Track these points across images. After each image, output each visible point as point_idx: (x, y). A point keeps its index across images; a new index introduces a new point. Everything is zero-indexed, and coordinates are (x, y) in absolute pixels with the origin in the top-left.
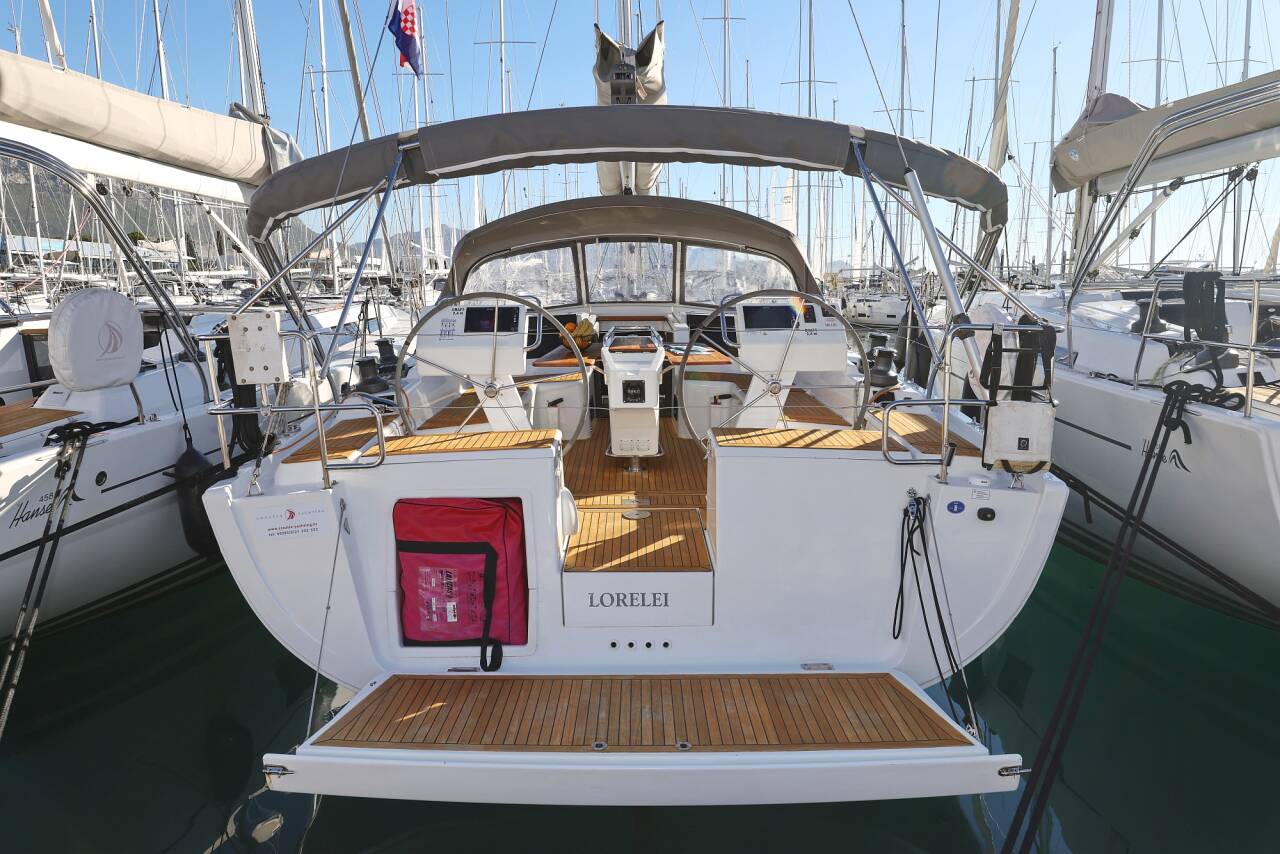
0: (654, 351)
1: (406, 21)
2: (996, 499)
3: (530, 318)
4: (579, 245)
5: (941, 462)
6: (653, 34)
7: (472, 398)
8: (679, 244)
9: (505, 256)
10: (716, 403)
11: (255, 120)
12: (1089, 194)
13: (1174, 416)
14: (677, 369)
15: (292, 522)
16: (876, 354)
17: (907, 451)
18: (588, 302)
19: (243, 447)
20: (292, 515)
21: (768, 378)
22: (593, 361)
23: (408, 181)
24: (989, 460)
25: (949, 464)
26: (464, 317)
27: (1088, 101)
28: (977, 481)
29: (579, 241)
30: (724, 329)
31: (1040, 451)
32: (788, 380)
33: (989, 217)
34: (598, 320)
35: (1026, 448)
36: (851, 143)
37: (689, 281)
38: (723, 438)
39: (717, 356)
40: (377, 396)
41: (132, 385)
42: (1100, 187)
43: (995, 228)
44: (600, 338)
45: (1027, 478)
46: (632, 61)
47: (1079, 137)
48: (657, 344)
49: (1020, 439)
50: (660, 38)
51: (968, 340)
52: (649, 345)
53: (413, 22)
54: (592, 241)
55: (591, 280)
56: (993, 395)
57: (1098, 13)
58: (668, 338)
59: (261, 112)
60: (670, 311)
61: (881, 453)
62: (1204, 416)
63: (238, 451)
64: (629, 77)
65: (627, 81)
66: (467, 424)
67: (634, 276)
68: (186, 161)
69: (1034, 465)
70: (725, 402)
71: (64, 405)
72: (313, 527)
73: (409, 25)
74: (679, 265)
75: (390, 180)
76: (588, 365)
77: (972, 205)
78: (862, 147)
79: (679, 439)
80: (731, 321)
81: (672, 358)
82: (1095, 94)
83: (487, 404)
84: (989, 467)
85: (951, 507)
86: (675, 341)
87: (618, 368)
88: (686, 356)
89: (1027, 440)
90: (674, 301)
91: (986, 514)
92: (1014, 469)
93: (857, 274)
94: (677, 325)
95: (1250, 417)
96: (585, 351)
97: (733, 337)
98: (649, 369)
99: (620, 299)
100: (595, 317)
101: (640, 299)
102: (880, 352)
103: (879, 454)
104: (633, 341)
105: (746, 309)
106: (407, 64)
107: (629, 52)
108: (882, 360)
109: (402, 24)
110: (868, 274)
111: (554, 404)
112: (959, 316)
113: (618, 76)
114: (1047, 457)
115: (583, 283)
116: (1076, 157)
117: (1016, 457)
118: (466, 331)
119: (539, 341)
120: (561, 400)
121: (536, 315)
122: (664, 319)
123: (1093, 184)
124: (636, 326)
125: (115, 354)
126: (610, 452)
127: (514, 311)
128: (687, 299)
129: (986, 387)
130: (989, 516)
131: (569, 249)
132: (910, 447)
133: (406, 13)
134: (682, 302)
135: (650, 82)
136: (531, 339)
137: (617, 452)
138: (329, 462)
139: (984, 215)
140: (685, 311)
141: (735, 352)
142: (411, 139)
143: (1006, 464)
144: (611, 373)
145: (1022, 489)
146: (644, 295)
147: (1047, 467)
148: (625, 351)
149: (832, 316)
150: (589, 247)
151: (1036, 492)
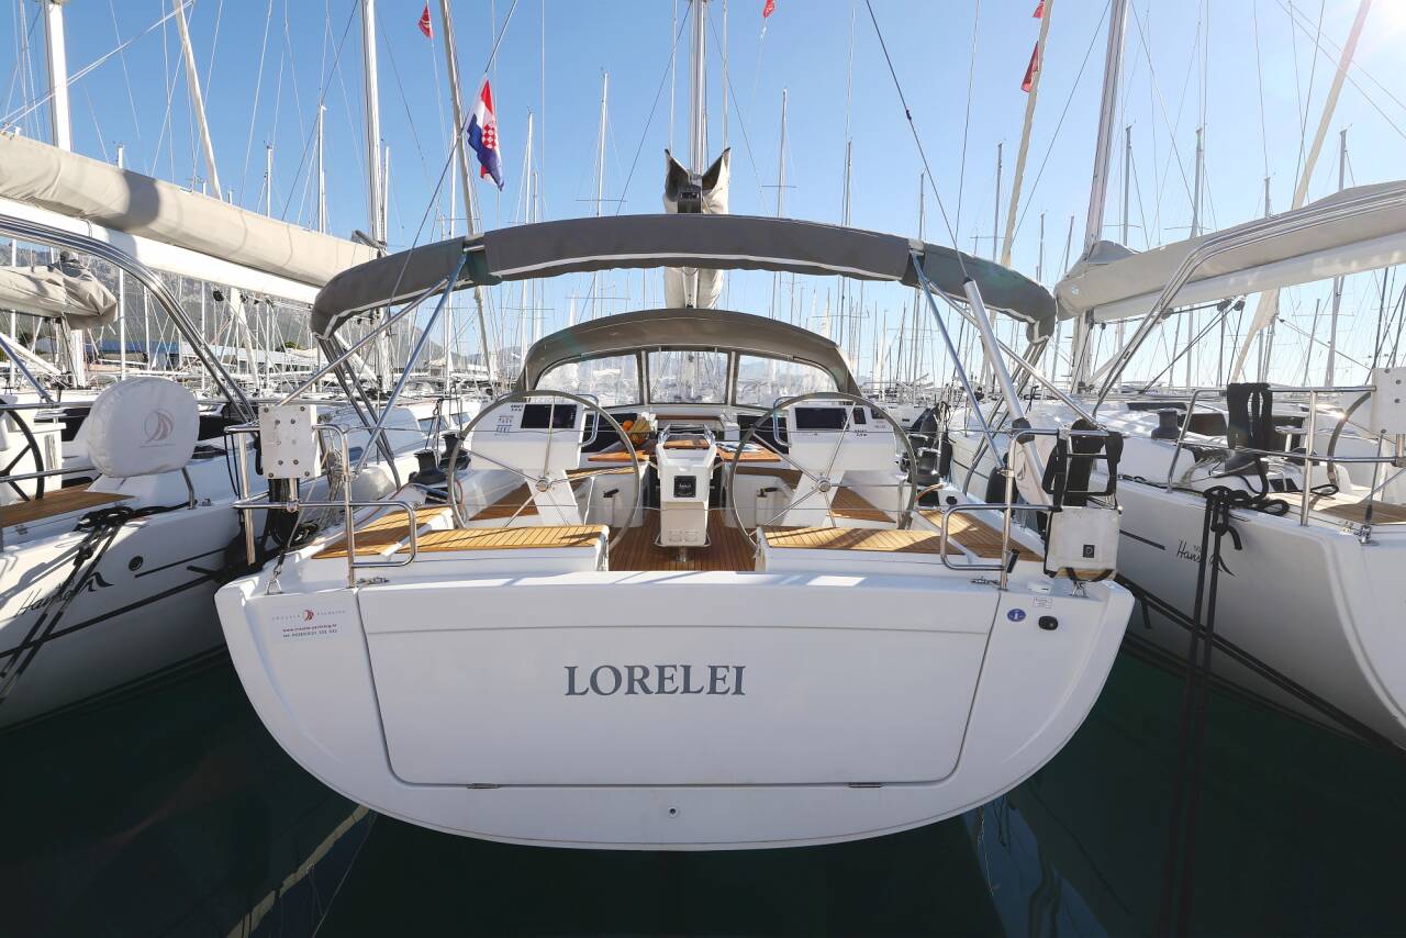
0: (707, 448)
1: (487, 136)
2: (1058, 608)
3: (588, 416)
4: (643, 353)
5: (1001, 568)
6: (720, 159)
7: (523, 492)
8: (733, 354)
9: (576, 361)
10: (762, 495)
11: (373, 246)
12: (1086, 322)
13: (1220, 521)
14: (727, 467)
15: (310, 623)
16: (920, 454)
17: (963, 554)
18: (649, 403)
19: (276, 540)
20: (310, 615)
21: (818, 476)
22: (647, 457)
23: (471, 282)
24: (1052, 567)
25: (1010, 570)
26: (522, 413)
27: (1086, 245)
28: (1037, 588)
29: (644, 349)
30: (776, 428)
31: (1106, 558)
32: (836, 479)
33: (1036, 328)
34: (657, 418)
35: (1092, 555)
36: (910, 255)
37: (740, 389)
38: (771, 535)
39: (766, 454)
40: (432, 487)
41: (184, 471)
42: (1096, 316)
43: (1042, 339)
44: (655, 437)
45: (1089, 586)
46: (699, 183)
47: (1080, 274)
48: (709, 441)
49: (1085, 546)
50: (726, 165)
51: (1027, 444)
52: (702, 442)
53: (493, 137)
54: (655, 350)
55: (652, 384)
56: (1057, 501)
57: (1095, 176)
58: (720, 436)
59: (379, 239)
60: (722, 412)
61: (939, 556)
62: (1252, 522)
63: (270, 544)
64: (695, 197)
65: (693, 200)
66: (519, 515)
67: (692, 381)
68: (302, 275)
69: (1100, 573)
70: (770, 494)
71: (118, 489)
72: (332, 628)
73: (490, 140)
74: (733, 371)
75: (451, 280)
76: (641, 460)
77: (1022, 316)
78: (921, 259)
79: (726, 528)
80: (782, 422)
81: (723, 455)
82: (1093, 241)
83: (539, 498)
84: (1052, 574)
85: (1011, 615)
86: (726, 438)
87: (671, 463)
88: (738, 454)
89: (1093, 547)
90: (726, 403)
91: (1048, 623)
92: (1079, 577)
93: (877, 386)
94: (729, 424)
95: (1306, 525)
96: (638, 447)
97: (784, 437)
98: (700, 466)
99: (678, 401)
100: (654, 416)
101: (696, 402)
102: (924, 453)
103: (936, 558)
104: (687, 438)
105: (798, 411)
106: (488, 176)
107: (697, 177)
108: (926, 460)
109: (484, 139)
110: (884, 386)
111: (609, 494)
112: (1019, 420)
113: (686, 195)
114: (1112, 565)
115: (645, 386)
116: (1076, 292)
117: (1081, 564)
118: (522, 427)
119: (594, 438)
120: (616, 491)
121: (593, 413)
122: (717, 418)
123: (1090, 314)
124: (691, 425)
125: (163, 442)
126: (659, 542)
127: (571, 410)
128: (738, 402)
129: (1048, 491)
130: (1052, 625)
131: (634, 356)
132: (964, 549)
133: (487, 128)
134: (734, 404)
135: (714, 206)
136: (587, 436)
137: (665, 542)
138: (357, 560)
139: (1031, 326)
140: (735, 412)
141: (785, 450)
142: (476, 242)
143: (1071, 573)
144: (664, 469)
145: (1085, 597)
146: (700, 397)
147: (1113, 575)
148: (679, 448)
149: (882, 418)
150: (652, 355)
151: (1100, 601)
